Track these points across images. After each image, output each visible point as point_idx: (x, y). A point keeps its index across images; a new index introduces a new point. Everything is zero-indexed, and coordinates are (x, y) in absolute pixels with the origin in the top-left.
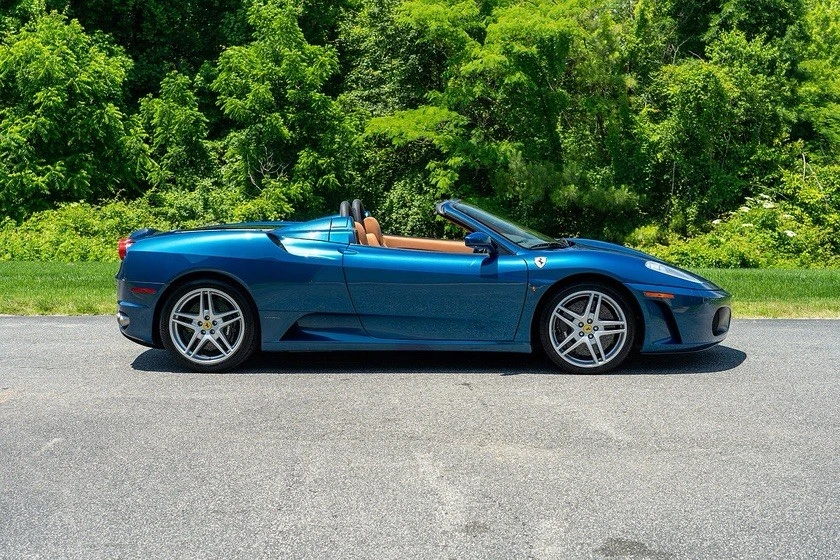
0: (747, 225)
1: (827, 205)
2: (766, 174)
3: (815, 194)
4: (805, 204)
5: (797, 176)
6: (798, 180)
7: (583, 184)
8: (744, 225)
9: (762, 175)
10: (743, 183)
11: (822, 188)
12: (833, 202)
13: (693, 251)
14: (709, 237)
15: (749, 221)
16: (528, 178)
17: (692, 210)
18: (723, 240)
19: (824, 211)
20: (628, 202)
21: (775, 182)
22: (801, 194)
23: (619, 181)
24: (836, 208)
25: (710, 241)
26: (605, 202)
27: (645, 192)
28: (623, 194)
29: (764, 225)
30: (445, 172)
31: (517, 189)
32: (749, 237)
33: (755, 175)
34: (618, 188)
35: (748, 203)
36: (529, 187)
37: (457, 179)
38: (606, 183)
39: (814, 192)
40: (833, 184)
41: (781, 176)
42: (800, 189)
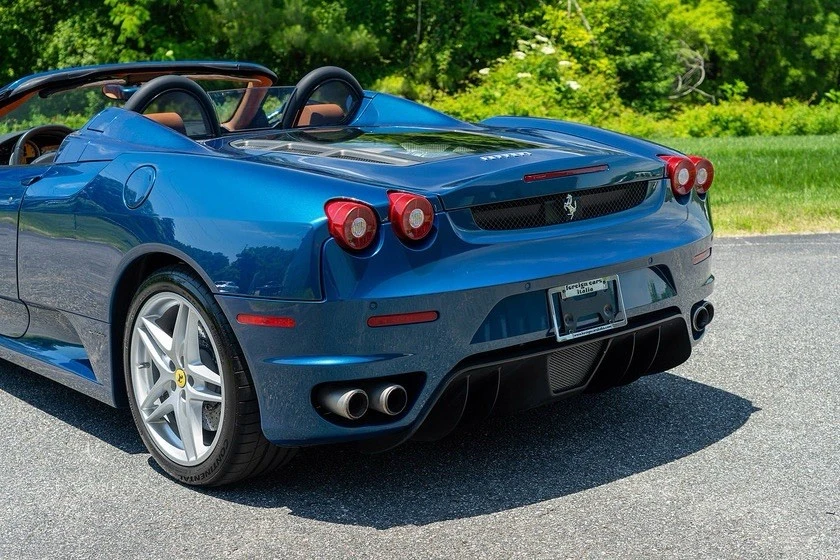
0: (525, 75)
1: (596, 49)
2: (525, 11)
3: (584, 37)
4: (573, 47)
5: (562, 14)
6: (563, 19)
7: (310, 25)
8: (520, 75)
9: (521, 12)
10: (500, 22)
11: (589, 28)
12: (602, 45)
13: (467, 111)
14: (481, 91)
15: (525, 70)
16: (239, 16)
17: (443, 58)
18: (497, 94)
19: (593, 55)
20: (367, 47)
21: (537, 21)
22: (567, 36)
23: (353, 20)
24: (605, 51)
25: (483, 97)
26: (339, 47)
27: (385, 34)
28: (361, 36)
29: (543, 75)
30: (132, 9)
31: (225, 30)
32: (527, 90)
33: (513, 12)
34: (355, 28)
35: (521, 47)
36: (242, 28)
37: (148, 18)
38: (338, 25)
39: (582, 32)
40: (601, 24)
41: (544, 13)
42: (565, 29)
